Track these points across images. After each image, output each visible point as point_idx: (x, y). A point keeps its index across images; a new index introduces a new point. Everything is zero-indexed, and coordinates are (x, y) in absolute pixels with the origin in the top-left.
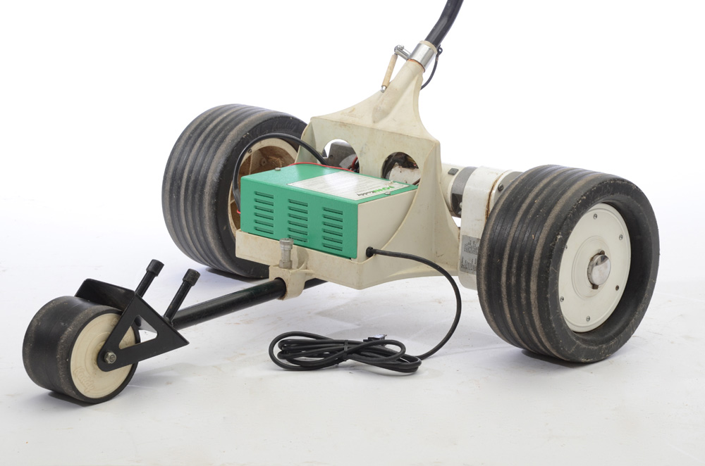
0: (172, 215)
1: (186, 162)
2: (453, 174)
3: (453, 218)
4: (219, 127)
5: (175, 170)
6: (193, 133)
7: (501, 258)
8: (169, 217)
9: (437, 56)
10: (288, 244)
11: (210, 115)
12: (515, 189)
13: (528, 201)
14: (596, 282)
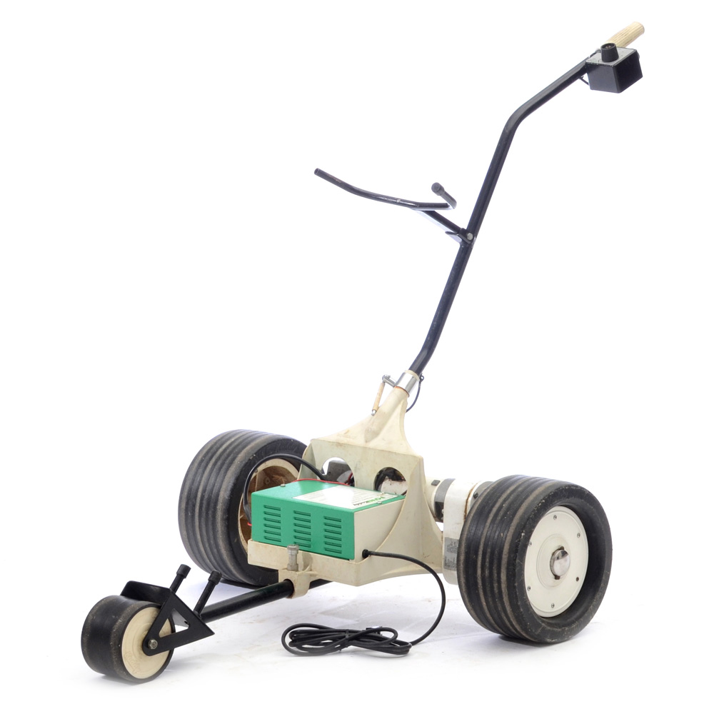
0: (187, 531)
1: (200, 483)
2: (436, 485)
3: (437, 523)
4: (228, 451)
5: (190, 490)
6: (205, 456)
7: (477, 554)
8: (185, 533)
9: (420, 383)
10: (295, 549)
11: (219, 440)
12: (486, 495)
13: (497, 505)
14: (558, 574)
